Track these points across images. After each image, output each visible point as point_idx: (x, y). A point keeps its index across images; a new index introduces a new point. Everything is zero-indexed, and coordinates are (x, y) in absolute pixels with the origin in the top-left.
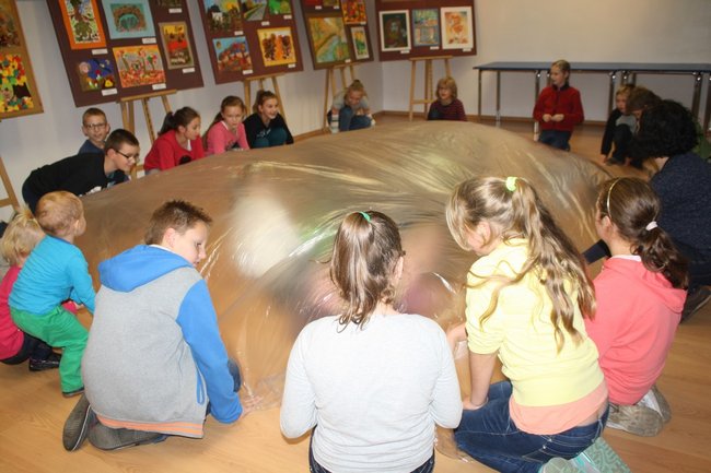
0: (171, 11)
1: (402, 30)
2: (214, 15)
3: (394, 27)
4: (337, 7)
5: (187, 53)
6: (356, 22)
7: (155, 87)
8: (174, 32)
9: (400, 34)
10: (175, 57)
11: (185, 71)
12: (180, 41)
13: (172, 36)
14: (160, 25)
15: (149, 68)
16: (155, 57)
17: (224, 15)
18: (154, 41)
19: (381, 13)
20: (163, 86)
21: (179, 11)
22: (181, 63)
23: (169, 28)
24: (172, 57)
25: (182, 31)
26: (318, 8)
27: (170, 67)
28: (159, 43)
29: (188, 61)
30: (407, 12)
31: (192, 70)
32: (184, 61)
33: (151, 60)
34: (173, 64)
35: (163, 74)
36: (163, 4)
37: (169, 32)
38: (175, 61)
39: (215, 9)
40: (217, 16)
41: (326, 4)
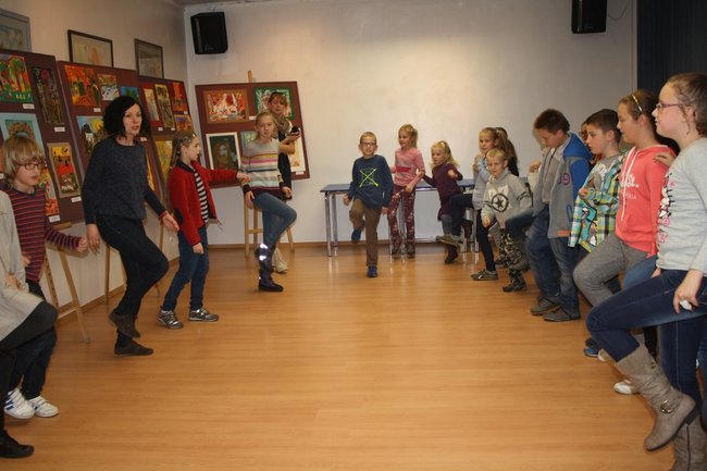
0: (57, 129)
1: (232, 154)
2: (87, 135)
4: (173, 129)
5: (73, 179)
7: (52, 219)
8: (61, 155)
9: (230, 159)
10: (64, 184)
11: (73, 200)
12: (67, 165)
13: (60, 159)
14: (49, 145)
16: (48, 184)
17: (95, 136)
19: (208, 136)
20: (58, 218)
21: (63, 129)
22: (70, 191)
23: (58, 150)
24: (63, 184)
25: (68, 153)
26: (160, 129)
27: (62, 196)
28: (50, 167)
29: (76, 188)
30: (235, 134)
32: (72, 188)
34: (63, 192)
35: (56, 204)
36: (49, 122)
37: (57, 154)
38: (64, 188)
39: (87, 129)
40: (89, 137)
41: (166, 125)
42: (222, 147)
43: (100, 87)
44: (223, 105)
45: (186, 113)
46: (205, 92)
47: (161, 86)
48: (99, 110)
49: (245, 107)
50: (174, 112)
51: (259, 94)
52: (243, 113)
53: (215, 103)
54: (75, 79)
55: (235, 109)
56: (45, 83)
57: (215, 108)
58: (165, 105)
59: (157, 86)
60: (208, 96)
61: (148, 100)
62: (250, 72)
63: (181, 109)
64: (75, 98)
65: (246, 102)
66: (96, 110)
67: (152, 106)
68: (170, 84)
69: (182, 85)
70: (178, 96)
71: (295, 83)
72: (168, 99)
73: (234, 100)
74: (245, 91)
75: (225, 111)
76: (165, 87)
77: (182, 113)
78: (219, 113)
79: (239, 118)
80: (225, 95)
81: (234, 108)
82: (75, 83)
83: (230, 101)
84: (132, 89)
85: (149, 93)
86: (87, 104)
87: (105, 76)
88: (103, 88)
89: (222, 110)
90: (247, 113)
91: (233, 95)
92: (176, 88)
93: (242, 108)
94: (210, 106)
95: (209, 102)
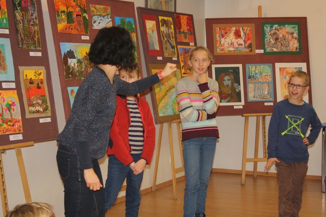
0: (32, 54)
1: (236, 85)
2: (70, 60)
3: (227, 80)
4: (175, 59)
5: (44, 101)
7: (12, 138)
8: (33, 78)
9: (233, 89)
10: (33, 105)
11: (41, 121)
12: (39, 87)
13: (31, 82)
14: (21, 68)
15: (7, 116)
16: (13, 104)
17: (79, 61)
18: (13, 85)
19: (214, 66)
20: (20, 137)
21: (39, 54)
22: (38, 112)
23: (29, 73)
24: (31, 104)
25: (42, 77)
26: (159, 58)
27: (28, 116)
28: (18, 88)
29: (45, 109)
30: (240, 66)
31: (49, 120)
32: (41, 110)
33: (10, 107)
34: (30, 112)
35: (21, 124)
36: (25, 46)
37: (29, 78)
38: (33, 109)
39: (71, 54)
40: (72, 62)
41: (166, 55)
42: (226, 78)
43: (91, 17)
44: (231, 37)
45: (192, 44)
46: (214, 25)
47: (166, 18)
48: (87, 38)
49: (252, 41)
50: (178, 43)
51: (267, 29)
52: (250, 46)
53: (223, 36)
54: (63, 8)
55: (243, 43)
56: (24, 10)
57: (223, 40)
58: (168, 36)
59: (160, 18)
60: (217, 28)
61: (148, 31)
62: (260, 8)
63: (186, 41)
64: (61, 26)
65: (253, 36)
66: (83, 38)
67: (153, 37)
68: (176, 17)
69: (190, 18)
70: (185, 28)
71: (305, 18)
72: (172, 30)
73: (242, 34)
74: (253, 25)
75: (232, 44)
76: (170, 19)
77: (188, 44)
78: (226, 45)
79: (244, 50)
80: (234, 29)
81: (241, 41)
82: (63, 12)
83: (237, 35)
84: (127, 20)
85: (150, 24)
86: (74, 32)
87: (98, 6)
88: (95, 18)
89: (229, 43)
90: (254, 46)
91: (241, 29)
92: (184, 21)
93: (249, 42)
94: (218, 39)
95: (217, 35)
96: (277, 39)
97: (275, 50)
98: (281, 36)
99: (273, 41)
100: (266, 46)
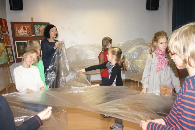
3: (22, 47)
4: (2, 38)
6: (8, 46)
9: (24, 51)
19: (16, 42)
30: (26, 41)
42: (21, 46)
44: (22, 30)
45: (7, 32)
46: (14, 25)
49: (30, 31)
51: (36, 27)
52: (29, 33)
53: (18, 29)
55: (27, 32)
57: (19, 31)
60: (16, 26)
62: (32, 18)
63: (5, 31)
65: (30, 29)
69: (5, 21)
70: (4, 25)
71: (49, 23)
73: (26, 28)
74: (30, 25)
75: (22, 32)
78: (20, 33)
79: (27, 35)
80: (23, 26)
81: (26, 31)
83: (24, 29)
89: (21, 32)
90: (31, 33)
91: (26, 26)
92: (3, 22)
93: (29, 32)
94: (17, 30)
95: (16, 29)
96: (39, 31)
97: (39, 35)
98: (41, 29)
99: (38, 32)
100: (36, 34)
